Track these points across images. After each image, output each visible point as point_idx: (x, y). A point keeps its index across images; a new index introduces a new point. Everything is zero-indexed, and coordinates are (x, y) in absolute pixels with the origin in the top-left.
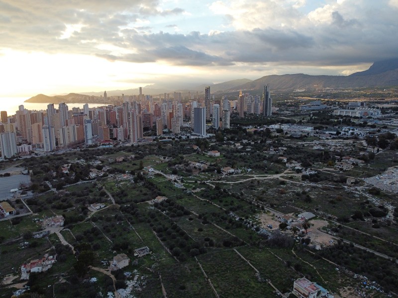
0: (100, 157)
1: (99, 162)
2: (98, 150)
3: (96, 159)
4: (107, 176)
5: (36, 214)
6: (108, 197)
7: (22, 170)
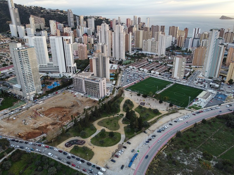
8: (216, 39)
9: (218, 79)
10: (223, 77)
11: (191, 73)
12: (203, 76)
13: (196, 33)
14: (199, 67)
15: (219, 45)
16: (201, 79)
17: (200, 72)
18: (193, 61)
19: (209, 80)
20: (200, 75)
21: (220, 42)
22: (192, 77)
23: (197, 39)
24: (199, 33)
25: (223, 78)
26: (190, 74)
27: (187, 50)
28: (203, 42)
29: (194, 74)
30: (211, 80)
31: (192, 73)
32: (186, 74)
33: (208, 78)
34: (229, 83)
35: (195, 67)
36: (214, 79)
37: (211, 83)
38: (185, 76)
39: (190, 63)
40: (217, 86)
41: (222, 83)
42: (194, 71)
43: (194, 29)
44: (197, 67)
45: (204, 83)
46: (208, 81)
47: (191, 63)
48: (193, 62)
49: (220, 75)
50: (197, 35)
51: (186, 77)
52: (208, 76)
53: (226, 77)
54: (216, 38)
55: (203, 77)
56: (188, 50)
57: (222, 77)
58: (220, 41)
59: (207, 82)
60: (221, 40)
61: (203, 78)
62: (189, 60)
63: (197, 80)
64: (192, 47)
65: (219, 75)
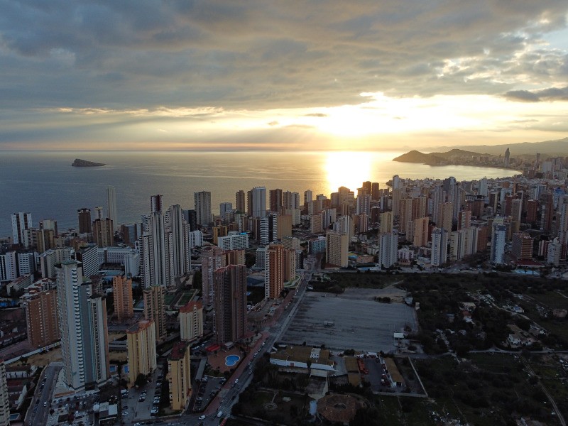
0: (520, 297)
1: (521, 311)
2: (515, 278)
3: (514, 301)
4: (542, 350)
5: (433, 401)
6: (550, 406)
7: (404, 295)
8: (76, 287)
9: (110, 380)
10: (120, 364)
11: (32, 384)
12: (70, 386)
13: (22, 227)
14: (52, 346)
15: (88, 300)
16: (64, 398)
17: (58, 369)
18: (28, 333)
19: (88, 393)
20: (61, 385)
21: (88, 293)
22: (38, 401)
23: (26, 251)
24: (30, 225)
25: (119, 371)
26: (30, 393)
27: (5, 288)
28: (45, 258)
29: (42, 387)
30: (92, 392)
31: (36, 381)
32: (17, 397)
33: (84, 388)
34: (137, 386)
35: (39, 351)
36: (99, 386)
37: (96, 407)
38: (13, 411)
39: (21, 340)
40: (113, 410)
41: (123, 391)
42: (39, 370)
43: (14, 218)
44: (46, 348)
45: (77, 414)
46: (87, 399)
47: (27, 338)
48: (29, 336)
49: (112, 362)
50: (26, 232)
51: (18, 411)
52: (83, 384)
53: (126, 362)
54: (75, 284)
55: (71, 389)
56: (9, 291)
57: (116, 367)
58: (88, 289)
59: (84, 408)
60: (90, 286)
61: (72, 392)
62: (16, 334)
63: (56, 410)
64: (18, 276)
65: (108, 363)
